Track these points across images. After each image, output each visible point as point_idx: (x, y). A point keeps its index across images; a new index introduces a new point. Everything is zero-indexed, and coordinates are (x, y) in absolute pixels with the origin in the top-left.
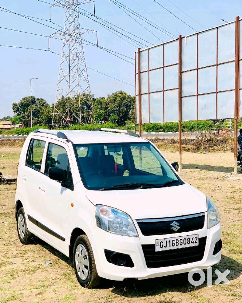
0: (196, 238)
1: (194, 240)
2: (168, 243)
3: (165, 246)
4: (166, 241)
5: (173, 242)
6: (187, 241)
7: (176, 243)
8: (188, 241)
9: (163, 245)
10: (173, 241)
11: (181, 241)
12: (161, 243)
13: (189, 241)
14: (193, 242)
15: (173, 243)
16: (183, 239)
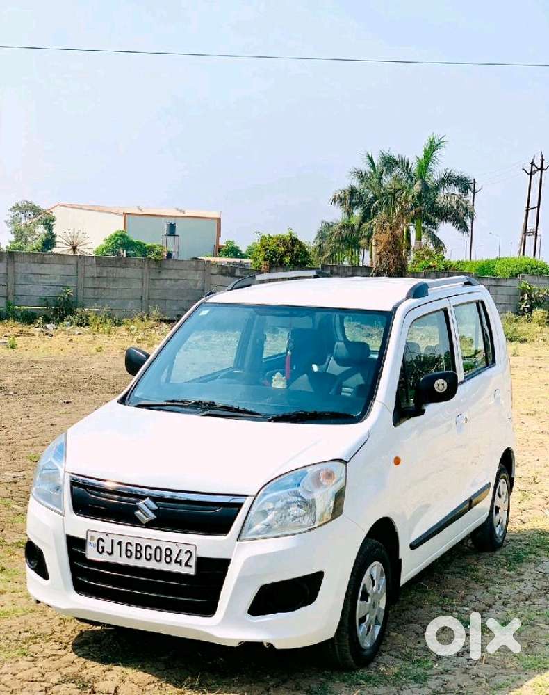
0: (189, 554)
1: (184, 558)
2: (117, 547)
3: (108, 552)
4: (112, 541)
5: (129, 547)
6: (164, 555)
7: (136, 551)
8: (166, 555)
9: (102, 547)
10: (129, 545)
11: (149, 551)
12: (101, 542)
13: (170, 556)
14: (180, 563)
15: (127, 550)
16: (154, 548)
